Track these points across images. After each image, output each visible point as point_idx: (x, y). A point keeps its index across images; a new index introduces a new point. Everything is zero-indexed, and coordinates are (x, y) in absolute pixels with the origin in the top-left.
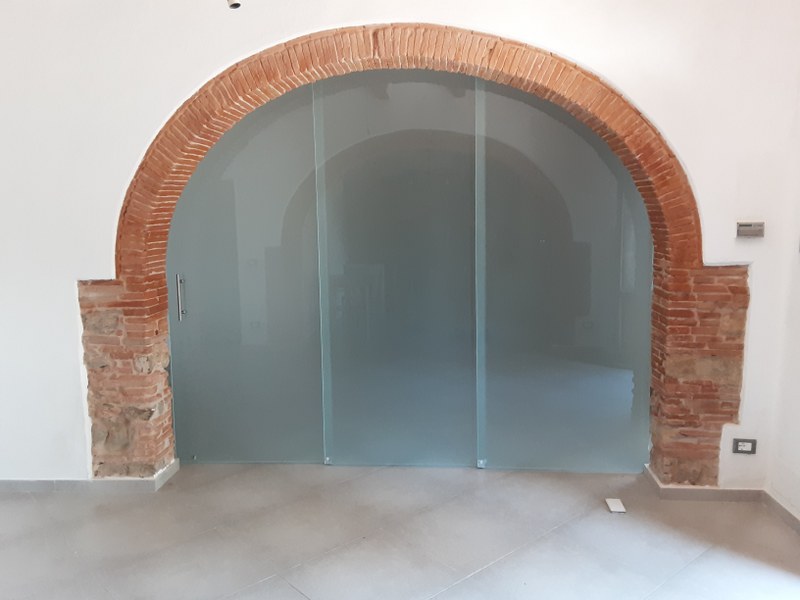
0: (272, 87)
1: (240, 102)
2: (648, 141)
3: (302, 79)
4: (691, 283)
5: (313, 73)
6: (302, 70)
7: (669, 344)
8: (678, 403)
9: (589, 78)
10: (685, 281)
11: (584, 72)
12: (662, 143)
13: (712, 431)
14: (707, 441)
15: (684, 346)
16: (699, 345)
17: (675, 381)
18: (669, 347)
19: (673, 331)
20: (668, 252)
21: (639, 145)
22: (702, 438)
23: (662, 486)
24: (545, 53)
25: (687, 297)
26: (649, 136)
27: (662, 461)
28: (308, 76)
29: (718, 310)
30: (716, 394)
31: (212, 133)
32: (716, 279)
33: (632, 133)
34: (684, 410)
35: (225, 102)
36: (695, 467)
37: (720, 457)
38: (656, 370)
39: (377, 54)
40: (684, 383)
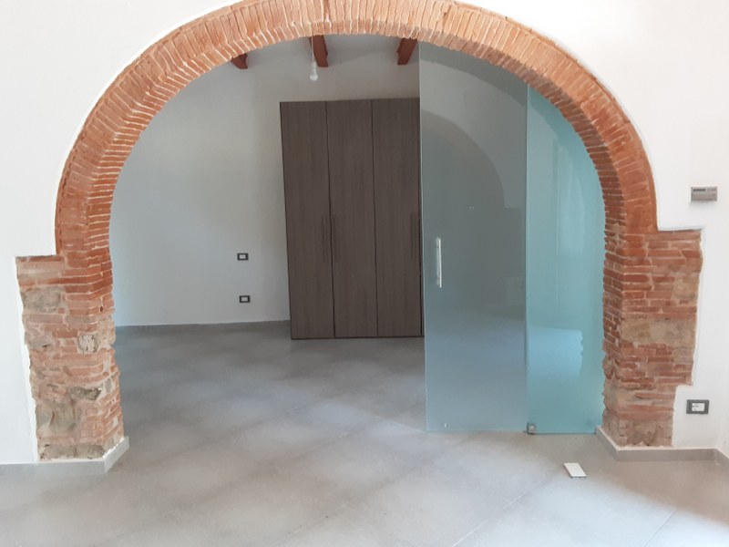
0: (217, 52)
1: (184, 68)
2: (604, 106)
3: (249, 44)
4: (646, 247)
5: (261, 38)
6: (250, 34)
7: (624, 308)
8: (633, 366)
9: (544, 43)
10: (640, 245)
11: (539, 37)
12: (618, 109)
13: (667, 393)
14: (661, 403)
15: (639, 310)
16: (654, 309)
17: (631, 345)
18: (625, 311)
19: (629, 295)
20: (623, 218)
21: (595, 110)
22: (656, 401)
23: (618, 448)
24: (500, 17)
25: (642, 262)
26: (605, 101)
27: (618, 424)
28: (255, 41)
29: (672, 274)
30: (670, 356)
31: (155, 100)
32: (670, 243)
33: (586, 98)
34: (640, 373)
35: (169, 68)
36: (649, 428)
37: (674, 417)
38: (609, 334)
39: (327, 17)
40: (639, 346)
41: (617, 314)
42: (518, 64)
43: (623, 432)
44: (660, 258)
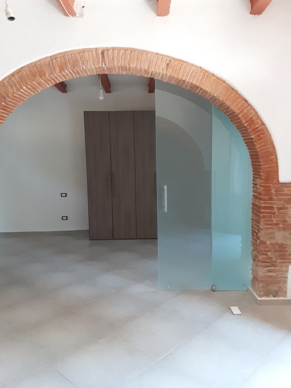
1: (24, 90)
2: (251, 116)
3: (61, 78)
4: (273, 191)
5: (67, 74)
8: (266, 255)
9: (220, 81)
10: (270, 190)
11: (218, 78)
12: (258, 117)
13: (284, 269)
14: (281, 274)
15: (270, 225)
16: (277, 224)
17: (265, 243)
18: (262, 225)
19: (264, 217)
20: (261, 176)
21: (247, 118)
22: (279, 273)
23: (259, 299)
24: (197, 67)
26: (252, 114)
27: (259, 285)
28: (64, 76)
29: (286, 206)
30: (286, 249)
31: (8, 107)
32: (286, 189)
33: (242, 111)
34: (269, 258)
35: (15, 89)
36: (275, 288)
37: (288, 282)
38: (255, 237)
39: (104, 64)
40: (270, 244)
41: (258, 226)
42: (206, 92)
43: (261, 289)
44: (281, 197)
